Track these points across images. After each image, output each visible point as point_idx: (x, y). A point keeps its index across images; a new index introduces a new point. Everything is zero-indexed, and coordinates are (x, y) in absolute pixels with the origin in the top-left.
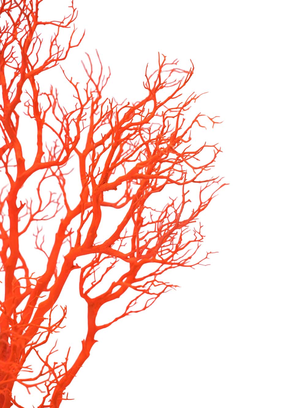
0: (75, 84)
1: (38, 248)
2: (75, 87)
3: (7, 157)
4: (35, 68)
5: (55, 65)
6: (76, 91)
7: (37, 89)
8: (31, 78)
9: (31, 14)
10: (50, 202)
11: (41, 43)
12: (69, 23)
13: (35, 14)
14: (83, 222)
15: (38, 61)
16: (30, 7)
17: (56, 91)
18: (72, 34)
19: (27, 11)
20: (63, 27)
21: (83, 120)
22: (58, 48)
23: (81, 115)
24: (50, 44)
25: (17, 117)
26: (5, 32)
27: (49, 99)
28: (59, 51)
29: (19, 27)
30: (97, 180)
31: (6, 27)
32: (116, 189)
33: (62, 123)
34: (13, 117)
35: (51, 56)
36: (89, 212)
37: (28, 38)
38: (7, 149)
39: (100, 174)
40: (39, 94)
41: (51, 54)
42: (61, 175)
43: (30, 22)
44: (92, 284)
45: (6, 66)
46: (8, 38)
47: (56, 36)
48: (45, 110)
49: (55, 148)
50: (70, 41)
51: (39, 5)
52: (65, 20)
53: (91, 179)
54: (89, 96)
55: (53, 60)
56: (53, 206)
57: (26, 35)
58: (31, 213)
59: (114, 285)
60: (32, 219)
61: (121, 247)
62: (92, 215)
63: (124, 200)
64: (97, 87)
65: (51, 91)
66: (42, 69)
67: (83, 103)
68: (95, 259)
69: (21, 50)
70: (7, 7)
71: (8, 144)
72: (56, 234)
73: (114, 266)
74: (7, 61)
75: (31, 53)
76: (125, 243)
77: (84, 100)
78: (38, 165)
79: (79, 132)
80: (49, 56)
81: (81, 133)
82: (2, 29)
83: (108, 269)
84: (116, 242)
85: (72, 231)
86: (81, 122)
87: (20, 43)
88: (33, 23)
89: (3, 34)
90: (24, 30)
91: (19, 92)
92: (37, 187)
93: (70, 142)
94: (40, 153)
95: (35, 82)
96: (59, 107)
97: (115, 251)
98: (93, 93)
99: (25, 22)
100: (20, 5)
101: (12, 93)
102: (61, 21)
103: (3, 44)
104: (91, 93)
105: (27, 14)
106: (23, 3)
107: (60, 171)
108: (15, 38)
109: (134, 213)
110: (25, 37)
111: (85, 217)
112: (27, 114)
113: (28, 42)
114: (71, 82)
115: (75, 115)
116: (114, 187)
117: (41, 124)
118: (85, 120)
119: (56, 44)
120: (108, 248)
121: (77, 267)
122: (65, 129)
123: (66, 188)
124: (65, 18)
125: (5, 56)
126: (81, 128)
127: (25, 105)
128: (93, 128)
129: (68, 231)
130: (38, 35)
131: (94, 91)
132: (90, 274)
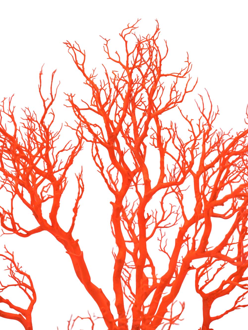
0: (190, 121)
1: (162, 250)
2: (190, 123)
3: (137, 178)
4: (159, 109)
5: (174, 106)
6: (190, 126)
7: (160, 125)
8: (156, 117)
9: (156, 69)
10: (171, 213)
11: (163, 90)
12: (185, 74)
13: (159, 69)
14: (197, 232)
15: (161, 104)
16: (155, 63)
17: (175, 125)
18: (188, 82)
19: (153, 66)
20: (180, 77)
21: (196, 149)
22: (177, 93)
23: (195, 145)
24: (170, 91)
25: (145, 147)
26: (136, 83)
27: (169, 132)
28: (178, 95)
29: (147, 79)
30: (208, 198)
31: (137, 80)
32: (223, 205)
33: (180, 151)
34: (142, 147)
35: (171, 100)
36: (202, 223)
37: (153, 87)
38: (137, 172)
39: (210, 192)
40: (162, 129)
41: (171, 98)
42: (180, 191)
43: (155, 75)
44: (206, 282)
45: (136, 109)
46: (138, 88)
47: (175, 84)
48: (166, 141)
49: (174, 170)
50: (186, 88)
51: (162, 62)
52: (182, 71)
53: (203, 196)
54: (201, 129)
55: (172, 103)
56: (173, 216)
57: (152, 85)
58: (156, 222)
59: (224, 283)
60: (157, 227)
61: (229, 251)
62: (204, 226)
63: (231, 212)
64: (208, 121)
65: (171, 126)
66: (164, 110)
67: (196, 135)
68: (208, 261)
69: (148, 96)
70: (138, 64)
71: (137, 168)
72: (176, 239)
73: (224, 267)
74: (138, 105)
75: (156, 97)
76: (233, 248)
77: (197, 133)
78: (161, 185)
79: (193, 158)
80: (169, 100)
81: (195, 159)
82: (134, 81)
83: (219, 270)
84: (225, 248)
85: (189, 237)
86: (194, 151)
87: (147, 91)
88: (157, 75)
89: (134, 84)
90: (151, 81)
91: (147, 128)
92: (161, 201)
93: (186, 166)
94: (163, 175)
95: (159, 120)
96: (178, 138)
97: (223, 255)
98: (205, 126)
99: (151, 75)
100: (147, 63)
101: (141, 129)
102: (179, 73)
103: (135, 92)
104: (203, 126)
105: (153, 69)
106: (150, 60)
107: (179, 188)
108: (144, 87)
109: (238, 225)
110: (151, 87)
111: (198, 227)
112: (152, 144)
113: (153, 90)
114: (186, 119)
115: (190, 145)
116: (221, 203)
117: (163, 152)
118: (198, 148)
119: (175, 90)
120: (218, 253)
121: (193, 268)
122: (182, 155)
123: (183, 202)
124: (183, 69)
125: (136, 102)
126: (195, 155)
127: (151, 138)
128: (204, 155)
129: (185, 237)
130: (161, 84)
131: (205, 125)
132: (204, 274)
